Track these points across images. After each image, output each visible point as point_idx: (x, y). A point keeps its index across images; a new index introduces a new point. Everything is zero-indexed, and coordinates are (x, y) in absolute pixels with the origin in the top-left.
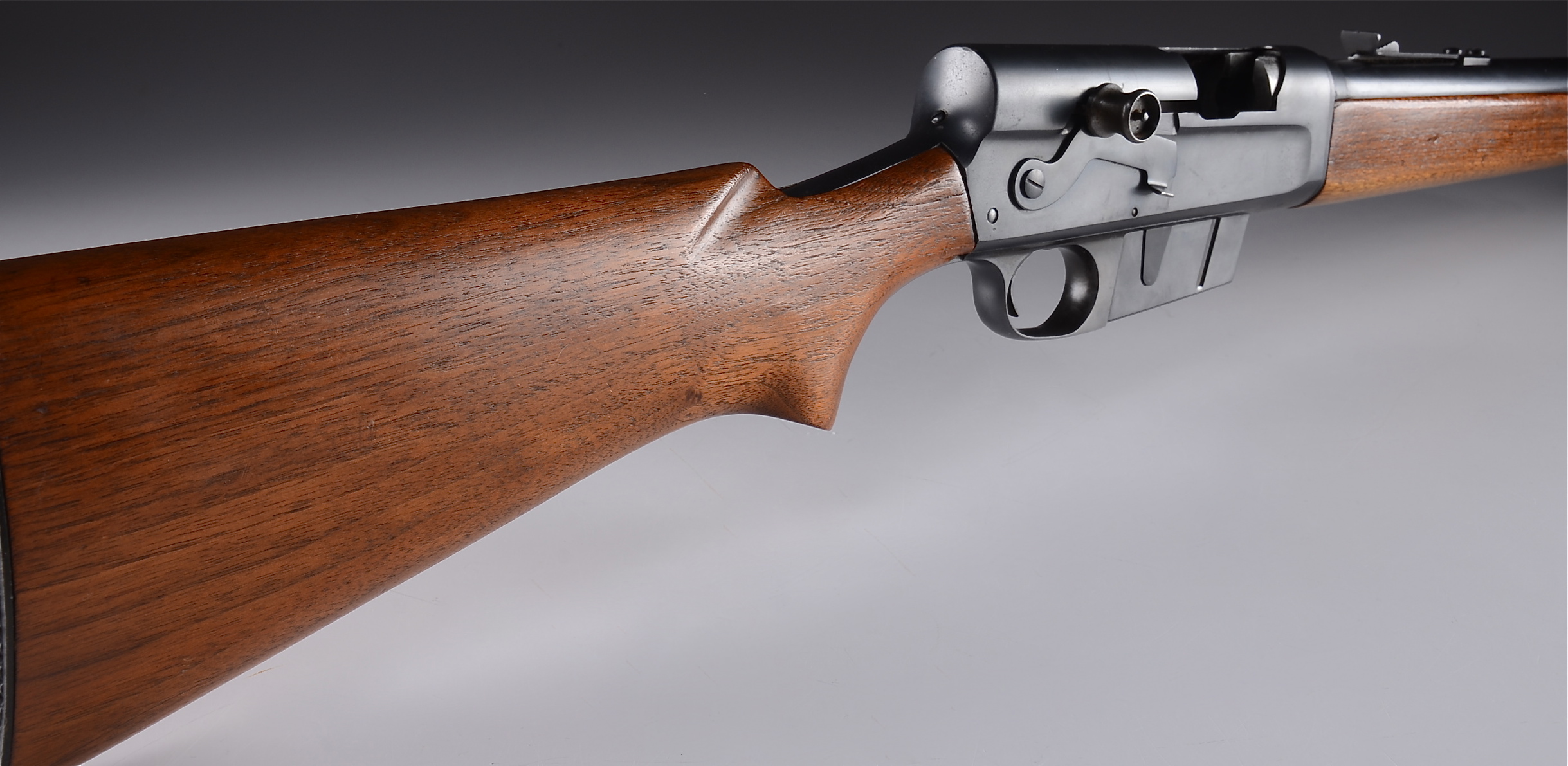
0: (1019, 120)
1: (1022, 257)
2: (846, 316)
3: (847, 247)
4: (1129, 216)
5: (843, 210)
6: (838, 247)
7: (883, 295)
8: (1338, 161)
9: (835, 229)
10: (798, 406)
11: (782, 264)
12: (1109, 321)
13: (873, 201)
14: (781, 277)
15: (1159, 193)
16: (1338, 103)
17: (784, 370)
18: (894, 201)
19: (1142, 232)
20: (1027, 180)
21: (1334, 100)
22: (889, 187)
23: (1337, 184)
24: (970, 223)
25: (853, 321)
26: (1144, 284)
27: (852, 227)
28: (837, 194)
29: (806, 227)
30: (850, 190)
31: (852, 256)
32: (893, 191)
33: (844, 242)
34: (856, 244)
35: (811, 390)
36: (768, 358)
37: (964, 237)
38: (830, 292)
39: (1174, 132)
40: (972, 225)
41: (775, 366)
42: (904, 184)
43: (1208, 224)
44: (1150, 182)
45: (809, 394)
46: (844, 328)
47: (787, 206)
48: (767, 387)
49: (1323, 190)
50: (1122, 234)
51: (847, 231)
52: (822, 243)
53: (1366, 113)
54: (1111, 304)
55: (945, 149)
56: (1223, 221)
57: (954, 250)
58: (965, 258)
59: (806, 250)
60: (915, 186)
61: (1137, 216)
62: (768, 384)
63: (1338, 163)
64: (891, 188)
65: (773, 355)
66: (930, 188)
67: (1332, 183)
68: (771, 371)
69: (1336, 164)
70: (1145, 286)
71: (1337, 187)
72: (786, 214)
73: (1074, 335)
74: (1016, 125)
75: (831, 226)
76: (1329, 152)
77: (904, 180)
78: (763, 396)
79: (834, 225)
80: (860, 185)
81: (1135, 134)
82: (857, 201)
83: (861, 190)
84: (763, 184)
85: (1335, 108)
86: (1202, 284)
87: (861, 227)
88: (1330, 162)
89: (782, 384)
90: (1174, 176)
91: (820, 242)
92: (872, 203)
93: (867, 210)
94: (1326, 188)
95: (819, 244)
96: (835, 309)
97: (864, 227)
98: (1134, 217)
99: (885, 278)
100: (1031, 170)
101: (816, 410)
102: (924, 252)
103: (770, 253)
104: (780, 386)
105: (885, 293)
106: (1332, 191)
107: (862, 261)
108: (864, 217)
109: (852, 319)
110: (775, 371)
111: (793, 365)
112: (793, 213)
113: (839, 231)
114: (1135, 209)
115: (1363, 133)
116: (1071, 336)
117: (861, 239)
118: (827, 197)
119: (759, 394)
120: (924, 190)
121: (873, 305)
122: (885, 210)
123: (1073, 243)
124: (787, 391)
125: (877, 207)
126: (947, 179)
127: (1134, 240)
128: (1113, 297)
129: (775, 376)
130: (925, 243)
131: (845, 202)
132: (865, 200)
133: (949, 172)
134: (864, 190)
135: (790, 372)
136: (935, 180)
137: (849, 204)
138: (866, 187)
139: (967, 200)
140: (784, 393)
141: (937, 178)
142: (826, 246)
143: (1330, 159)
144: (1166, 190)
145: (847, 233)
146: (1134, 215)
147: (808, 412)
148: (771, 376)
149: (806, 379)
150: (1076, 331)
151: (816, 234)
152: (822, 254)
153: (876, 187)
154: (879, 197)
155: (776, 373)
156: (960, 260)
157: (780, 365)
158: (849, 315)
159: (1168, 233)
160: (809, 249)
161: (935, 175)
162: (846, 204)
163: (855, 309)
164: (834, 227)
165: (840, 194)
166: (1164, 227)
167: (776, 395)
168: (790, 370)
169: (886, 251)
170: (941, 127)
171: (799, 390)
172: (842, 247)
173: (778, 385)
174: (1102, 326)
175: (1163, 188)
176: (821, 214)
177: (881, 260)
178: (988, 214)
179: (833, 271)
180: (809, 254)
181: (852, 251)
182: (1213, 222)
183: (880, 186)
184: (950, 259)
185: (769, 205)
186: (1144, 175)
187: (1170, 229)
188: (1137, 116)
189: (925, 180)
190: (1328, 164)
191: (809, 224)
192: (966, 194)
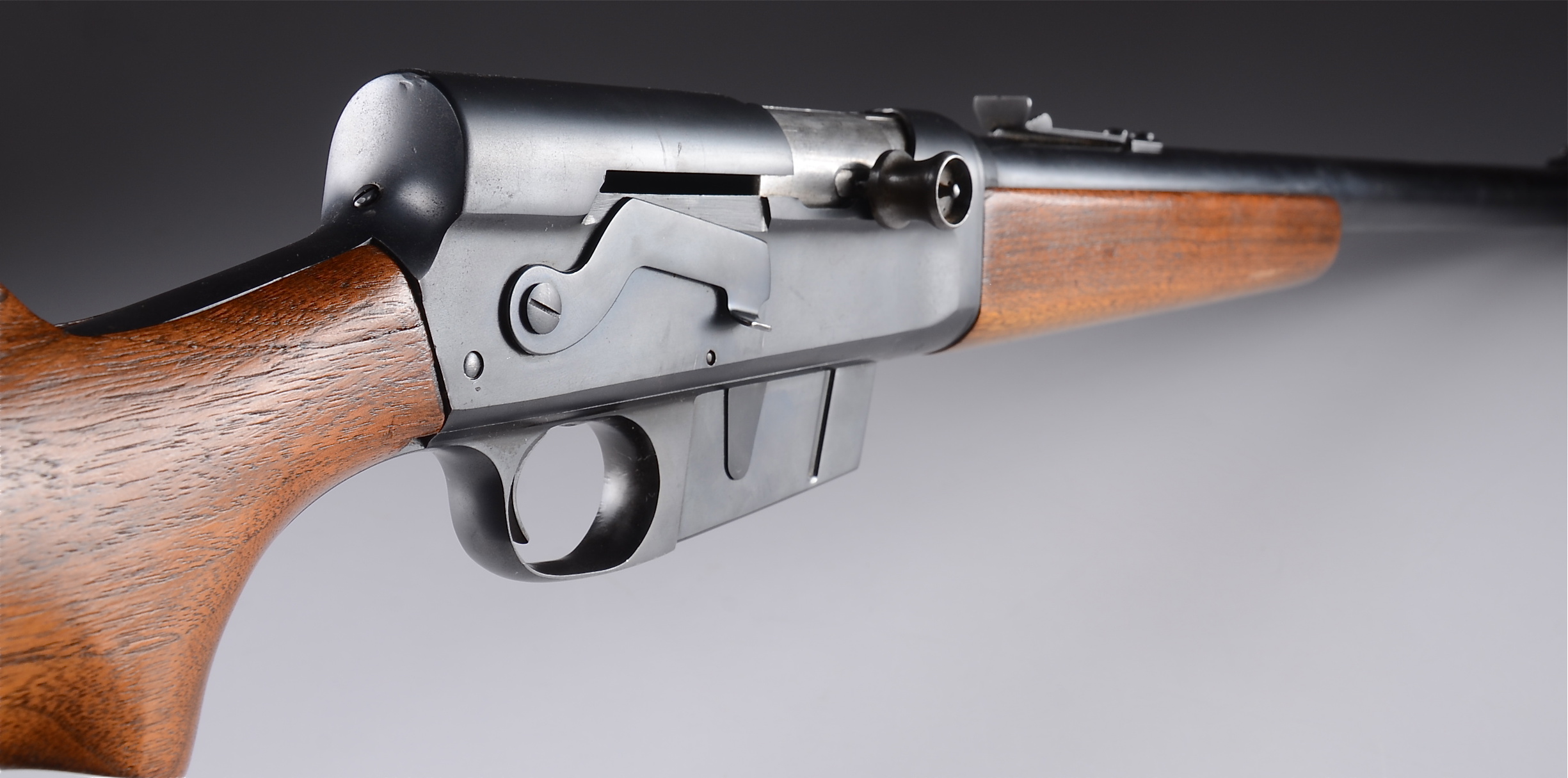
0: (511, 196)
1: (529, 440)
2: (200, 560)
3: (194, 428)
4: (700, 364)
5: (184, 358)
6: (176, 429)
7: (274, 517)
8: (995, 279)
9: (167, 394)
10: (103, 745)
11: (55, 465)
12: (679, 541)
13: (246, 341)
14: (53, 491)
15: (749, 324)
16: (990, 192)
17: (70, 675)
18: (287, 341)
19: (722, 392)
20: (529, 301)
21: (983, 187)
22: (276, 315)
23: (995, 314)
24: (433, 378)
25: (215, 569)
26: (731, 477)
27: (203, 390)
28: (173, 329)
29: (108, 391)
30: (199, 321)
31: (207, 444)
32: (284, 322)
33: (186, 418)
34: (212, 423)
35: (132, 710)
36: (33, 655)
37: (424, 403)
38: (163, 514)
39: (763, 227)
40: (436, 382)
41: (50, 669)
42: (306, 310)
43: (820, 378)
44: (731, 306)
45: (129, 718)
46: (197, 582)
47: (65, 352)
48: (34, 713)
49: (978, 323)
50: (690, 396)
51: (193, 397)
52: (143, 422)
53: (1026, 210)
54: (681, 513)
55: (381, 248)
56: (839, 373)
57: (408, 428)
58: (430, 443)
59: (108, 436)
60: (326, 312)
61: (714, 364)
62: (35, 708)
63: (996, 282)
64: (280, 316)
65: (43, 648)
66: (355, 315)
67: (988, 313)
68: (41, 681)
69: (995, 283)
70: (731, 481)
71: (996, 319)
72: (64, 366)
73: (624, 568)
74: (506, 204)
75: (161, 389)
76: (982, 265)
77: (303, 302)
78: (25, 731)
79: (167, 387)
80: (219, 312)
81: (945, 218)
82: (213, 341)
83: (224, 322)
84: (14, 311)
85: (986, 198)
86: (816, 473)
87: (220, 390)
88: (985, 281)
89: (66, 705)
90: (768, 298)
91: (137, 420)
92: (243, 345)
93: (232, 357)
94: (982, 320)
95: (136, 424)
96: (177, 548)
97: (227, 389)
98: (709, 366)
99: (277, 483)
100: (535, 285)
101: (143, 749)
102: (351, 433)
103: (28, 444)
104: (63, 708)
105: (278, 511)
106: (989, 324)
107: (227, 453)
108: (229, 371)
109: (213, 565)
110: (50, 678)
111: (88, 664)
112: (78, 365)
113: (176, 397)
114: (711, 352)
115: (1025, 238)
116: (621, 569)
117: (223, 412)
118: (150, 335)
119: (17, 730)
120: (344, 319)
121: (254, 534)
122: (268, 357)
123: (614, 413)
124: (78, 716)
125: (254, 351)
126: (386, 299)
127: (710, 403)
128: (683, 501)
129: (51, 689)
130: (351, 417)
131: (189, 343)
132: (229, 338)
133: (389, 287)
134: (227, 322)
135: (83, 678)
136: (363, 302)
137: (196, 347)
138: (230, 316)
139: (425, 337)
140: (72, 721)
141: (367, 299)
142: (151, 428)
143: (985, 275)
144: (757, 319)
145: (192, 402)
146: (711, 363)
147: (127, 753)
148: (41, 691)
149: (120, 690)
150: (627, 561)
151: (129, 405)
152: (143, 443)
153: (249, 315)
154: (257, 333)
155: (53, 683)
156: (420, 448)
157: (61, 666)
158: (207, 558)
159: (762, 391)
160: (113, 435)
161: (365, 291)
162: (190, 346)
163: (219, 545)
164: (165, 391)
165: (177, 329)
166: (756, 385)
167: (54, 727)
168: (84, 674)
169: (273, 434)
170: (371, 212)
171: (105, 711)
172: (185, 429)
173: (58, 706)
174: (669, 548)
175: (755, 317)
176: (139, 367)
177: (265, 450)
178: (465, 362)
179: (168, 474)
180: (114, 443)
181: (206, 435)
182: (826, 374)
183: (259, 313)
184: (403, 444)
185: (25, 351)
186: (721, 295)
187: (765, 386)
188: (946, 191)
189: (344, 302)
190: (982, 284)
191: (112, 386)
192: (422, 327)
